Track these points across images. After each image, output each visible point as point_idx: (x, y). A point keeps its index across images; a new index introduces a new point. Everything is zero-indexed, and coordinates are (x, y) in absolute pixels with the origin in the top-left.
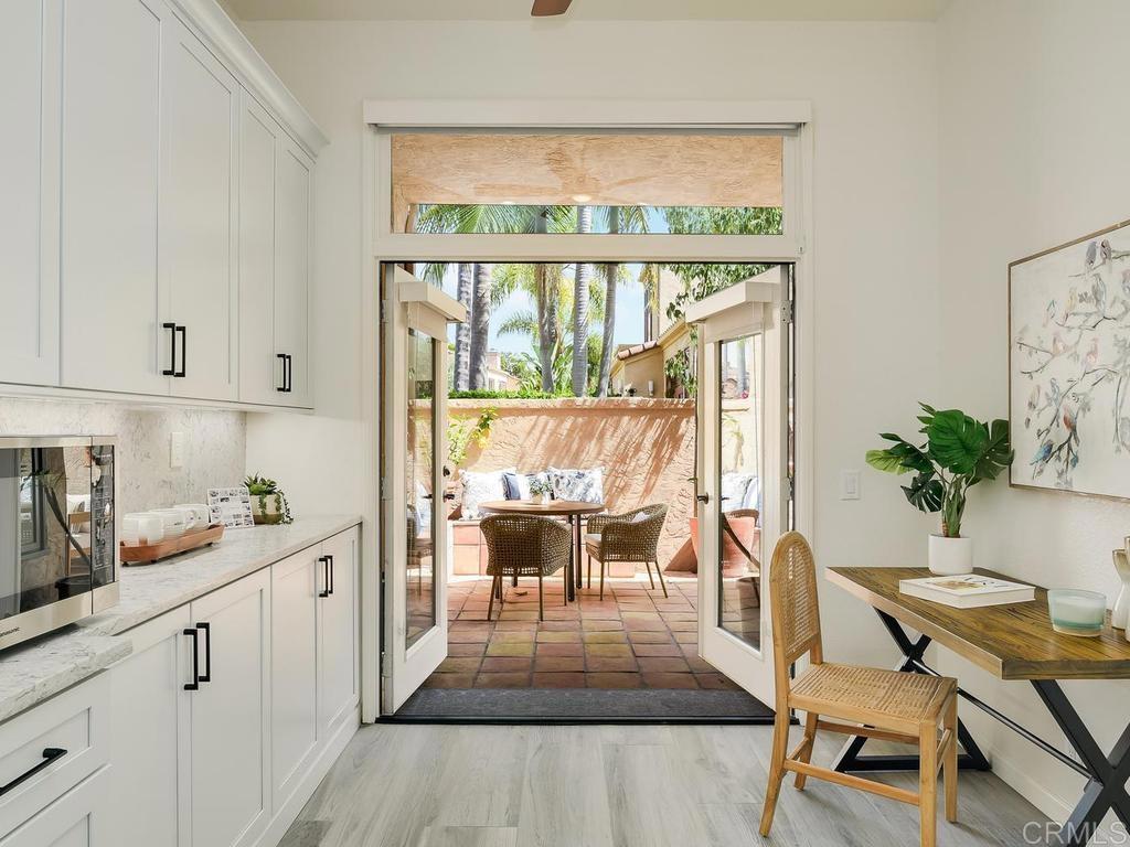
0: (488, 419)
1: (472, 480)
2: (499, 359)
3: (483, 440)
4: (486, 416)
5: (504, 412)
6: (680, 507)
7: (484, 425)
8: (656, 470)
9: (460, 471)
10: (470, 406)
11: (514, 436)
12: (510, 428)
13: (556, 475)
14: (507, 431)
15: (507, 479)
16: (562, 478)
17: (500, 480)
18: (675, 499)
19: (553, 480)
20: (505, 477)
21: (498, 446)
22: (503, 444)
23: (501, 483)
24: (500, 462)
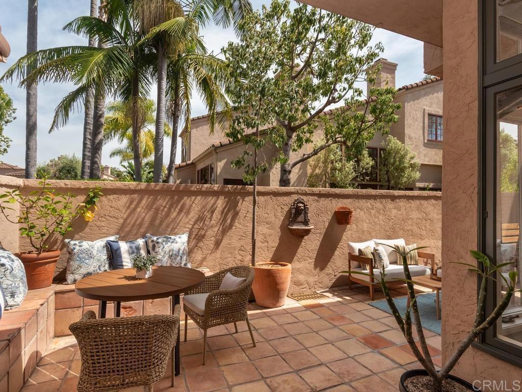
0: (94, 197)
1: (77, 248)
2: (109, 170)
3: (89, 214)
4: (92, 195)
5: (107, 192)
6: (240, 258)
7: (90, 202)
8: (224, 232)
9: (67, 240)
10: (77, 186)
11: (117, 211)
12: (114, 204)
13: (153, 241)
14: (111, 207)
15: (111, 246)
16: (158, 243)
17: (104, 247)
18: (237, 252)
19: (151, 244)
20: (109, 243)
21: (104, 219)
22: (107, 217)
23: (105, 249)
24: (104, 231)
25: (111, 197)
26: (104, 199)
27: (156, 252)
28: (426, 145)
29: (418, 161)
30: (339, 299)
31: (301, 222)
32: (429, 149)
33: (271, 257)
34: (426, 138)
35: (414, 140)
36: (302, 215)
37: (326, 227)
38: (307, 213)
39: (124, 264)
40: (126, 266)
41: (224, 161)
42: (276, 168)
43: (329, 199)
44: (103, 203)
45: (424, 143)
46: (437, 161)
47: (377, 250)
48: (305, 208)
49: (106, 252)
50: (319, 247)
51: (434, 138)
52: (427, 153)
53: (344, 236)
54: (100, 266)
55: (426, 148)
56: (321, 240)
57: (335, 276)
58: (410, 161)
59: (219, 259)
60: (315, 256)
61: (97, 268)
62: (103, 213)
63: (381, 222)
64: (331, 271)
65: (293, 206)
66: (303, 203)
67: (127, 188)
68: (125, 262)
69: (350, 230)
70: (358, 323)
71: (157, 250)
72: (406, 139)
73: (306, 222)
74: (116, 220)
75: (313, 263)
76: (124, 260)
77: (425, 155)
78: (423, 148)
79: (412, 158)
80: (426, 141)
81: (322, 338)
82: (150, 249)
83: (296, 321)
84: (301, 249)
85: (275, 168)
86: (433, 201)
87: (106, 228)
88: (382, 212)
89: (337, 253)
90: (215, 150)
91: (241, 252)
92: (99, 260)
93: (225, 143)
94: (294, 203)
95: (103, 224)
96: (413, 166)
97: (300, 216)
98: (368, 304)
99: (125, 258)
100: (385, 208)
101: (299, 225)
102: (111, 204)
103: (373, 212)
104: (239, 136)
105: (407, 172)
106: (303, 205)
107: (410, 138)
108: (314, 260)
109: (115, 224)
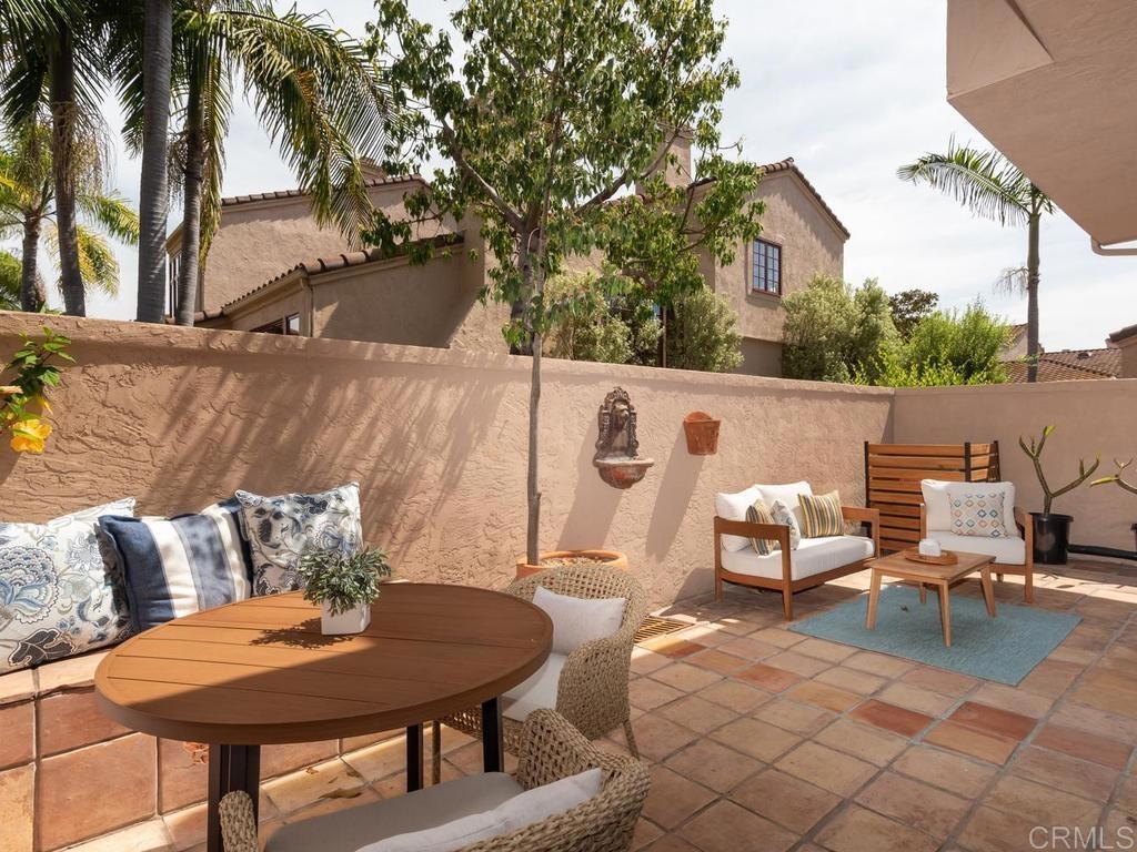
0: (40, 368)
3: (29, 428)
4: (31, 360)
5: (89, 352)
11: (126, 419)
12: (114, 395)
13: (261, 512)
14: (104, 404)
15: (117, 534)
16: (278, 516)
17: (90, 540)
18: (480, 533)
19: (253, 523)
20: (110, 527)
21: (77, 446)
22: (91, 439)
23: (97, 546)
24: (80, 486)
25: (103, 371)
26: (75, 375)
27: (276, 546)
28: (750, 299)
29: (740, 331)
30: (716, 626)
31: (622, 449)
32: (756, 308)
33: (558, 538)
34: (750, 284)
35: (730, 287)
36: (624, 432)
37: (668, 459)
38: (635, 427)
39: (173, 590)
40: (179, 597)
41: (329, 310)
42: (464, 332)
43: (673, 394)
44: (73, 389)
45: (747, 295)
46: (767, 334)
47: (783, 507)
48: (630, 414)
49: (99, 557)
50: (655, 509)
51: (762, 288)
52: (752, 316)
53: (699, 481)
54: (82, 606)
55: (751, 306)
56: (657, 489)
57: (684, 572)
58: (726, 330)
59: (437, 553)
60: (646, 529)
61: (74, 612)
62: (73, 423)
63: (762, 447)
64: (676, 564)
65: (606, 408)
66: (626, 402)
67: (156, 342)
68: (177, 584)
69: (709, 465)
70: (811, 678)
71: (276, 536)
72: (718, 283)
73: (630, 449)
74: (121, 449)
75: (644, 546)
76: (171, 579)
77: (748, 320)
78: (746, 304)
79: (730, 323)
80: (750, 292)
81: (778, 730)
82: (253, 537)
83: (679, 694)
84: (620, 514)
85: (460, 331)
86: (838, 403)
87: (86, 476)
88: (762, 424)
89: (687, 519)
90: (307, 280)
91: (491, 532)
92: (77, 586)
93: (333, 263)
94: (607, 402)
95: (74, 462)
96: (730, 339)
97: (620, 435)
98: (789, 630)
99: (175, 571)
100: (767, 415)
101: (616, 456)
102: (103, 395)
103: (749, 424)
104: (398, 240)
105: (722, 349)
106: (626, 407)
107: (724, 283)
108: (644, 540)
109: (123, 461)
